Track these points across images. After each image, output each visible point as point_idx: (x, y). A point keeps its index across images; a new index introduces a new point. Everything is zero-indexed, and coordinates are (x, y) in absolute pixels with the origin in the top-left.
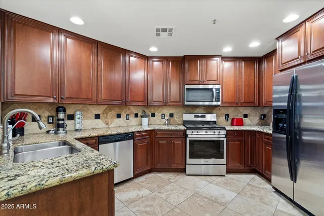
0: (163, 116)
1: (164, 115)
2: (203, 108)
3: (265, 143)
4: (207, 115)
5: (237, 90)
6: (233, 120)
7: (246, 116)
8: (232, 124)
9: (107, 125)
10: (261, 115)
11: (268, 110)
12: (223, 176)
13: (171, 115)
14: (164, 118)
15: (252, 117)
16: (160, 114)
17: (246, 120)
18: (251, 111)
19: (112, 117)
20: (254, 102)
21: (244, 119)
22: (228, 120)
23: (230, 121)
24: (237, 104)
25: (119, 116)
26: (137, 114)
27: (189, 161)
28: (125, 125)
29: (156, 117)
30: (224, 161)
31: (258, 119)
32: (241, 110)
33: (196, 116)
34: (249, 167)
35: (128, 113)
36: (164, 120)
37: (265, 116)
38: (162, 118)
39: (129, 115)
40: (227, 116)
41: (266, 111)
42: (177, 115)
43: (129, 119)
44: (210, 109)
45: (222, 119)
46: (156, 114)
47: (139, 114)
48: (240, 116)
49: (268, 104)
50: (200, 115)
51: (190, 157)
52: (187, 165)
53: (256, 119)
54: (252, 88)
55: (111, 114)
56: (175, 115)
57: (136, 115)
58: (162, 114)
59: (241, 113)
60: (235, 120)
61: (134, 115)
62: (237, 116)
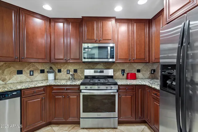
0: (68, 72)
1: (69, 70)
2: (102, 64)
3: (154, 98)
4: (105, 71)
5: (130, 48)
6: (128, 74)
7: (139, 71)
8: (127, 78)
9: (3, 81)
10: (152, 70)
11: (157, 66)
12: (115, 128)
13: (75, 71)
14: (69, 73)
15: (144, 72)
16: (66, 70)
17: (139, 75)
18: (143, 67)
19: (11, 73)
20: (145, 59)
21: (137, 73)
22: (123, 75)
23: (125, 75)
24: (130, 60)
25: (20, 72)
26: (44, 70)
27: (83, 115)
28: (28, 80)
29: (62, 73)
30: (116, 114)
31: (149, 73)
32: (135, 66)
33: (95, 72)
34: (140, 118)
35: (32, 69)
36: (69, 75)
37: (154, 71)
38: (67, 73)
39: (33, 71)
40: (123, 71)
41: (155, 67)
42: (80, 71)
43: (33, 75)
44: (108, 65)
45: (119, 74)
46: (62, 70)
47: (46, 70)
48: (134, 71)
49: (157, 61)
50: (99, 70)
51: (84, 112)
52: (81, 119)
53: (148, 74)
54: (143, 47)
55: (9, 70)
56: (78, 71)
57: (42, 71)
58: (67, 70)
59: (135, 68)
60: (129, 74)
61: (39, 71)
62: (131, 71)
